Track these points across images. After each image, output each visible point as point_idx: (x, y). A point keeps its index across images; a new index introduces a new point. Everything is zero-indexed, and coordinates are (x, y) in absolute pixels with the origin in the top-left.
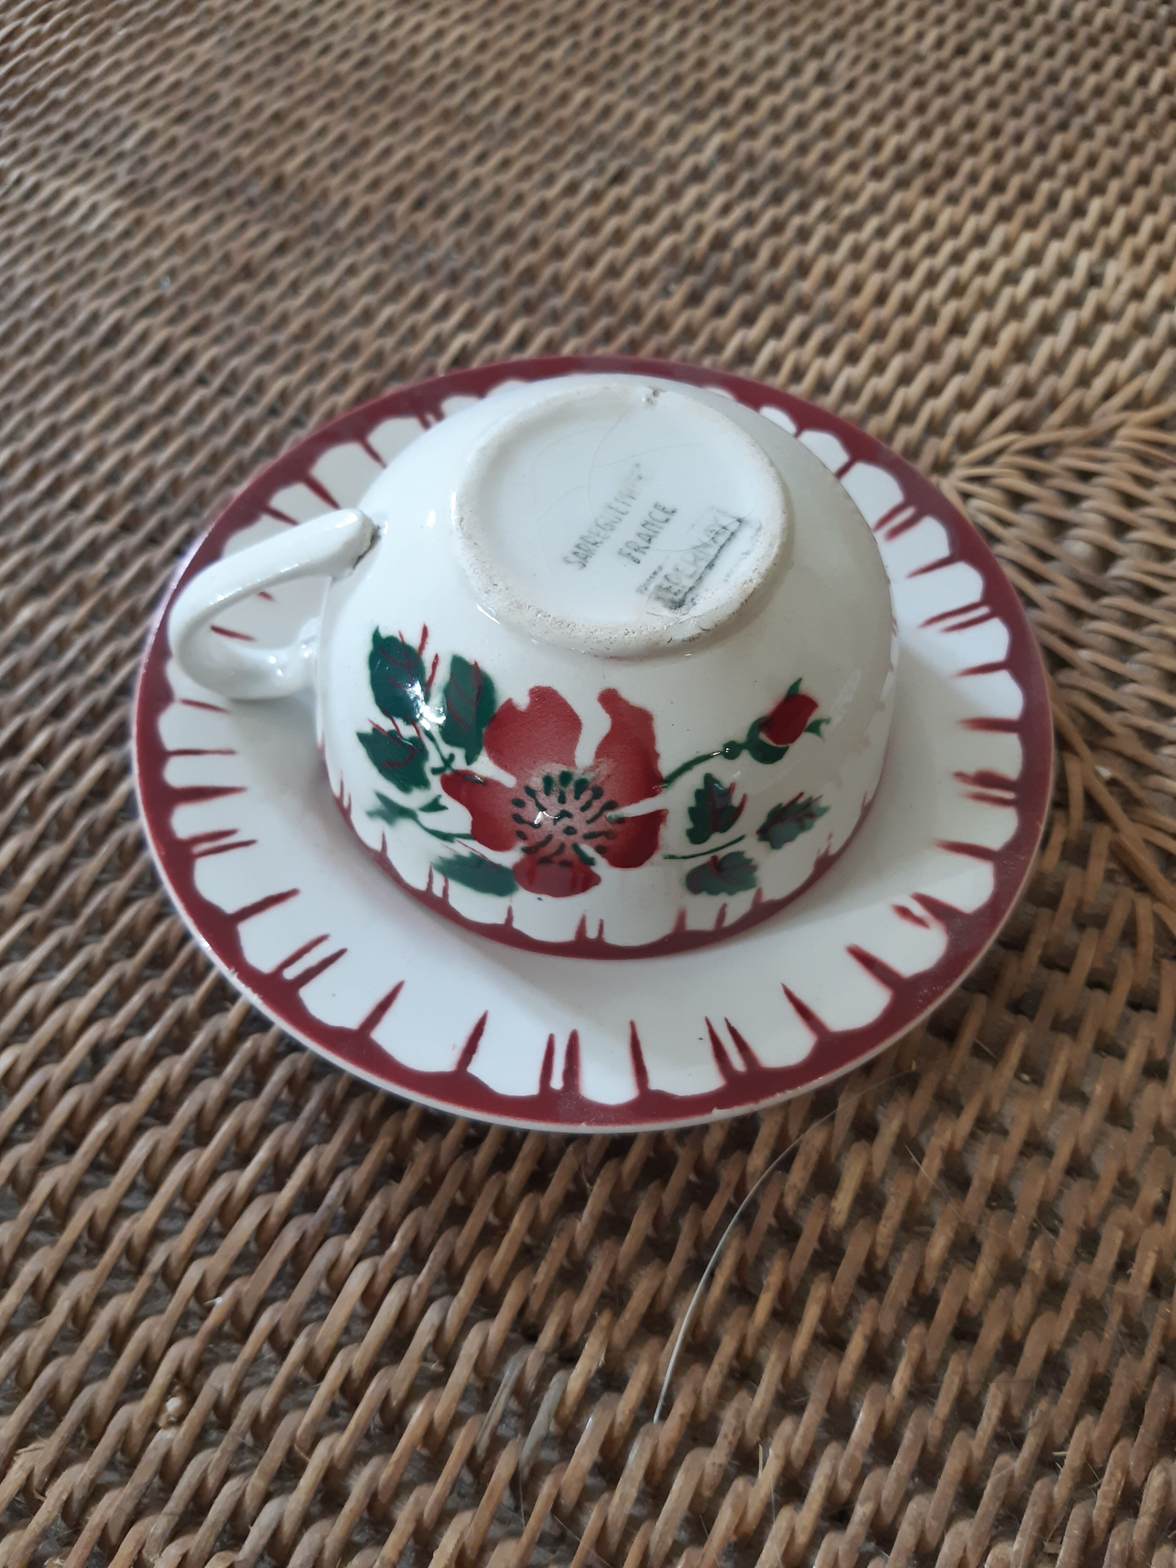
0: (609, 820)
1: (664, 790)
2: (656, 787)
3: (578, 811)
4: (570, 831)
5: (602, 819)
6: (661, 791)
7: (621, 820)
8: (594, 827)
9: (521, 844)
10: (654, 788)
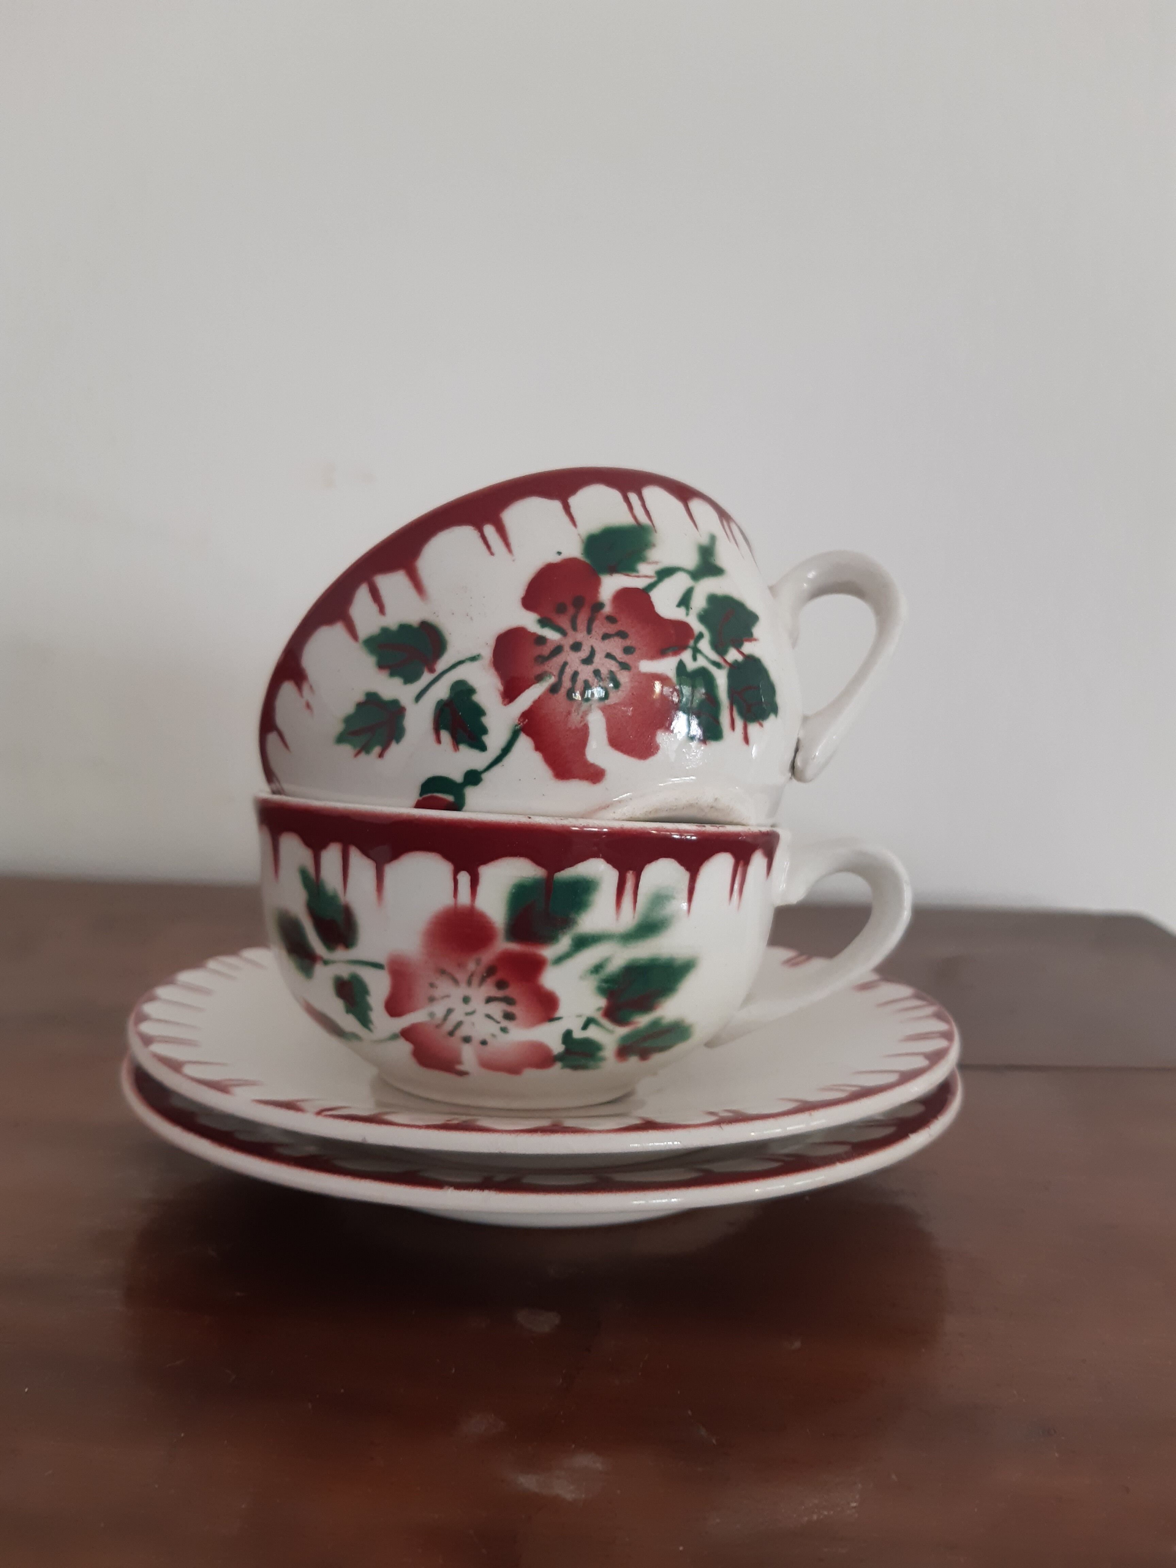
0: (550, 674)
1: (517, 722)
2: (525, 723)
3: (579, 670)
4: (576, 647)
5: (556, 672)
6: (519, 720)
7: (539, 678)
8: (558, 661)
9: (608, 609)
10: (527, 720)
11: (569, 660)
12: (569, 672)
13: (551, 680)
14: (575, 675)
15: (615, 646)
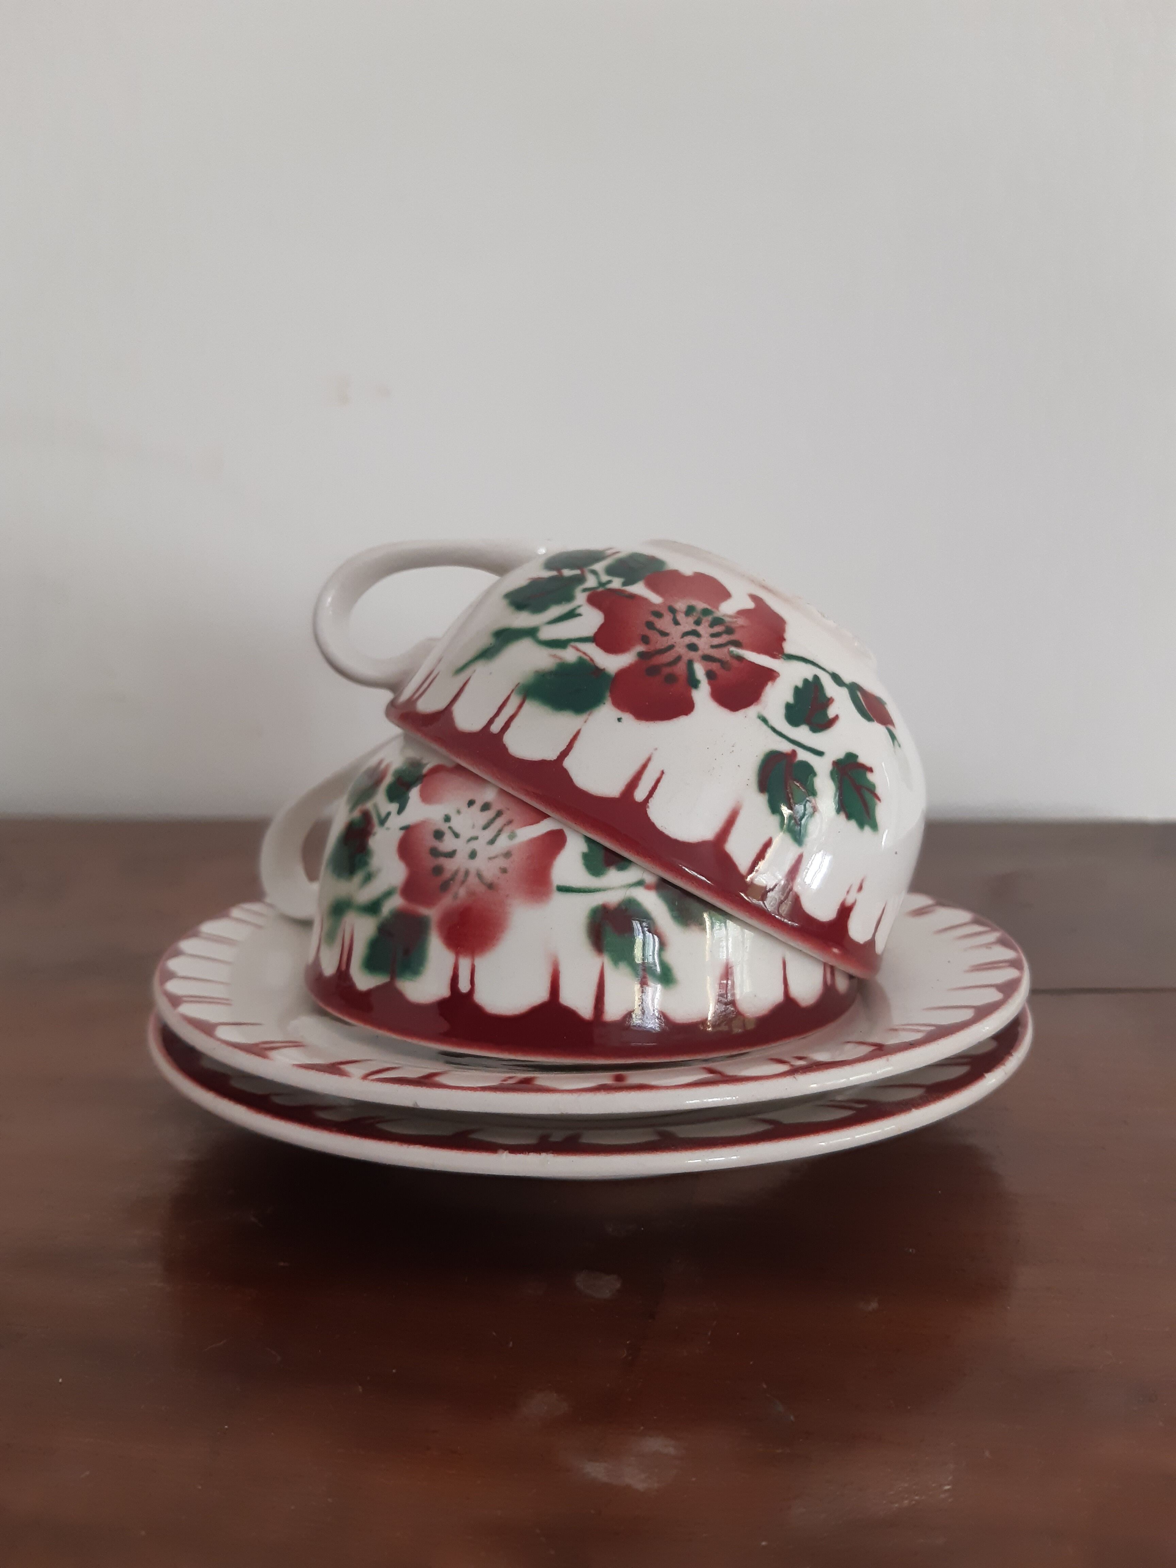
11: (707, 647)
12: (716, 641)
13: (733, 649)
14: (713, 635)
15: (665, 623)
